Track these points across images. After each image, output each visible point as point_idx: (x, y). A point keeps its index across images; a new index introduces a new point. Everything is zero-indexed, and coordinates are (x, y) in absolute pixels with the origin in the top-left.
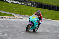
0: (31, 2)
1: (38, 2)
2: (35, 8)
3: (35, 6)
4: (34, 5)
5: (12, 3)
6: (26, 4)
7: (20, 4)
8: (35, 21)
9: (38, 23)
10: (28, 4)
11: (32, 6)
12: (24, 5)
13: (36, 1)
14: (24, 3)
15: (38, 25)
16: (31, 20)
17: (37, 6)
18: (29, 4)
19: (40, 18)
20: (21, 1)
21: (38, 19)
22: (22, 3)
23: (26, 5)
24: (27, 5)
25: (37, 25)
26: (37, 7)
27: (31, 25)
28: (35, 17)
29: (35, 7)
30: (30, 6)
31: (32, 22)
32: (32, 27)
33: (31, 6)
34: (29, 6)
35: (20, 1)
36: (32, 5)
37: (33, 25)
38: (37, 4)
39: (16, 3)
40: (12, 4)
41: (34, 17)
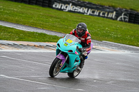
0: (116, 11)
1: (131, 9)
2: (124, 23)
3: (125, 18)
4: (123, 16)
5: (70, 11)
6: (104, 14)
7: (90, 14)
8: (71, 51)
9: (81, 55)
10: (108, 15)
11: (119, 19)
12: (99, 15)
13: (128, 8)
14: (99, 13)
15: (79, 62)
16: (63, 48)
17: (129, 19)
18: (110, 15)
19: (85, 44)
20: (92, 8)
21: (80, 47)
22: (93, 12)
23: (104, 17)
24: (107, 18)
25: (77, 61)
26: (130, 22)
27: (62, 60)
28: (71, 41)
29: (126, 22)
30: (113, 19)
31: (64, 54)
32: (65, 67)
33: (116, 19)
34: (111, 18)
35: (88, 8)
36: (117, 16)
37: (68, 61)
38: (130, 14)
39: (79, 13)
40: (70, 14)
41: (69, 41)
